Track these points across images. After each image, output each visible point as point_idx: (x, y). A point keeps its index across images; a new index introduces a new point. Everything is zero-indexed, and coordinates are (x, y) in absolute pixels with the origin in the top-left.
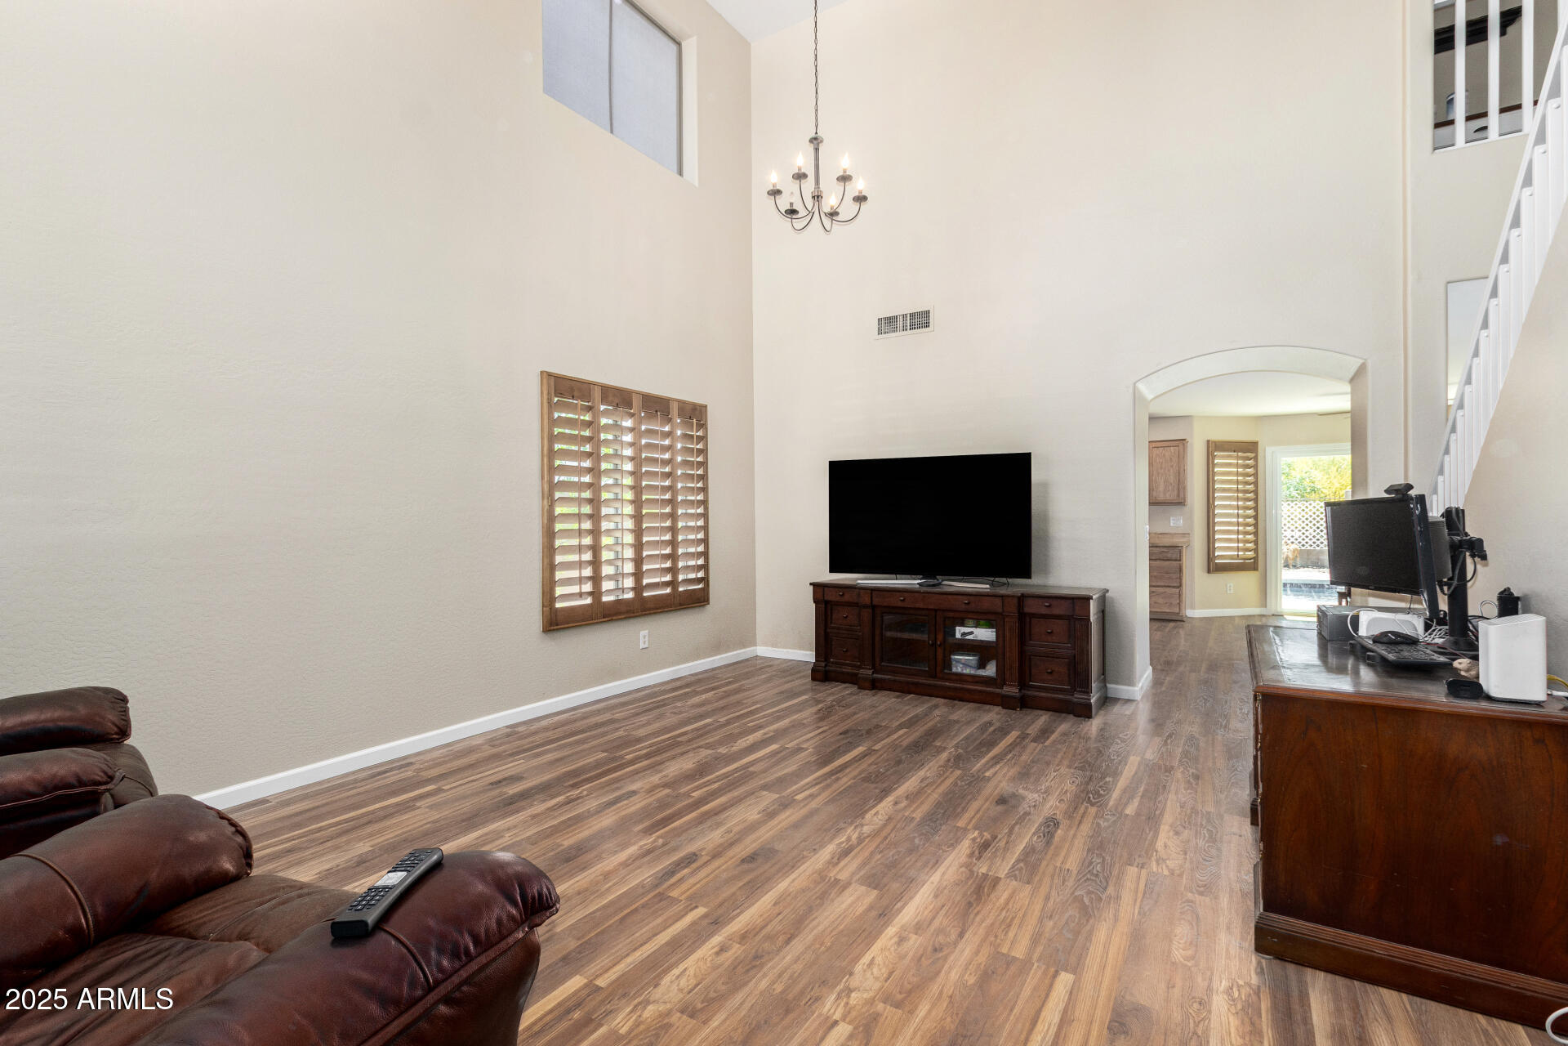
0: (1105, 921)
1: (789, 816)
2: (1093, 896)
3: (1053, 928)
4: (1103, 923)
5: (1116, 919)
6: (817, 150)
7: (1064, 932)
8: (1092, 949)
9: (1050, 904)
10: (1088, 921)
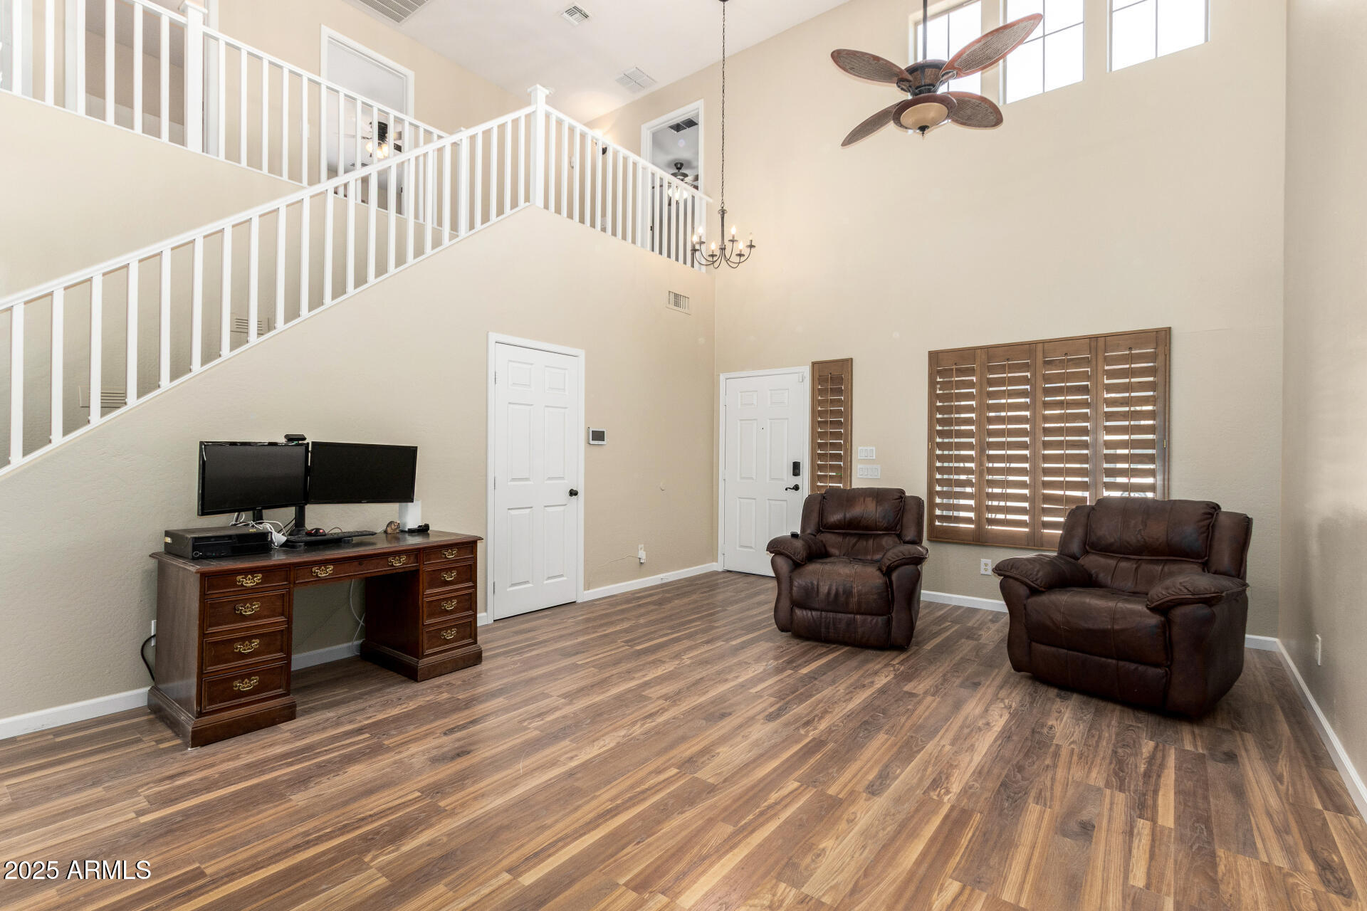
1: (686, 750)
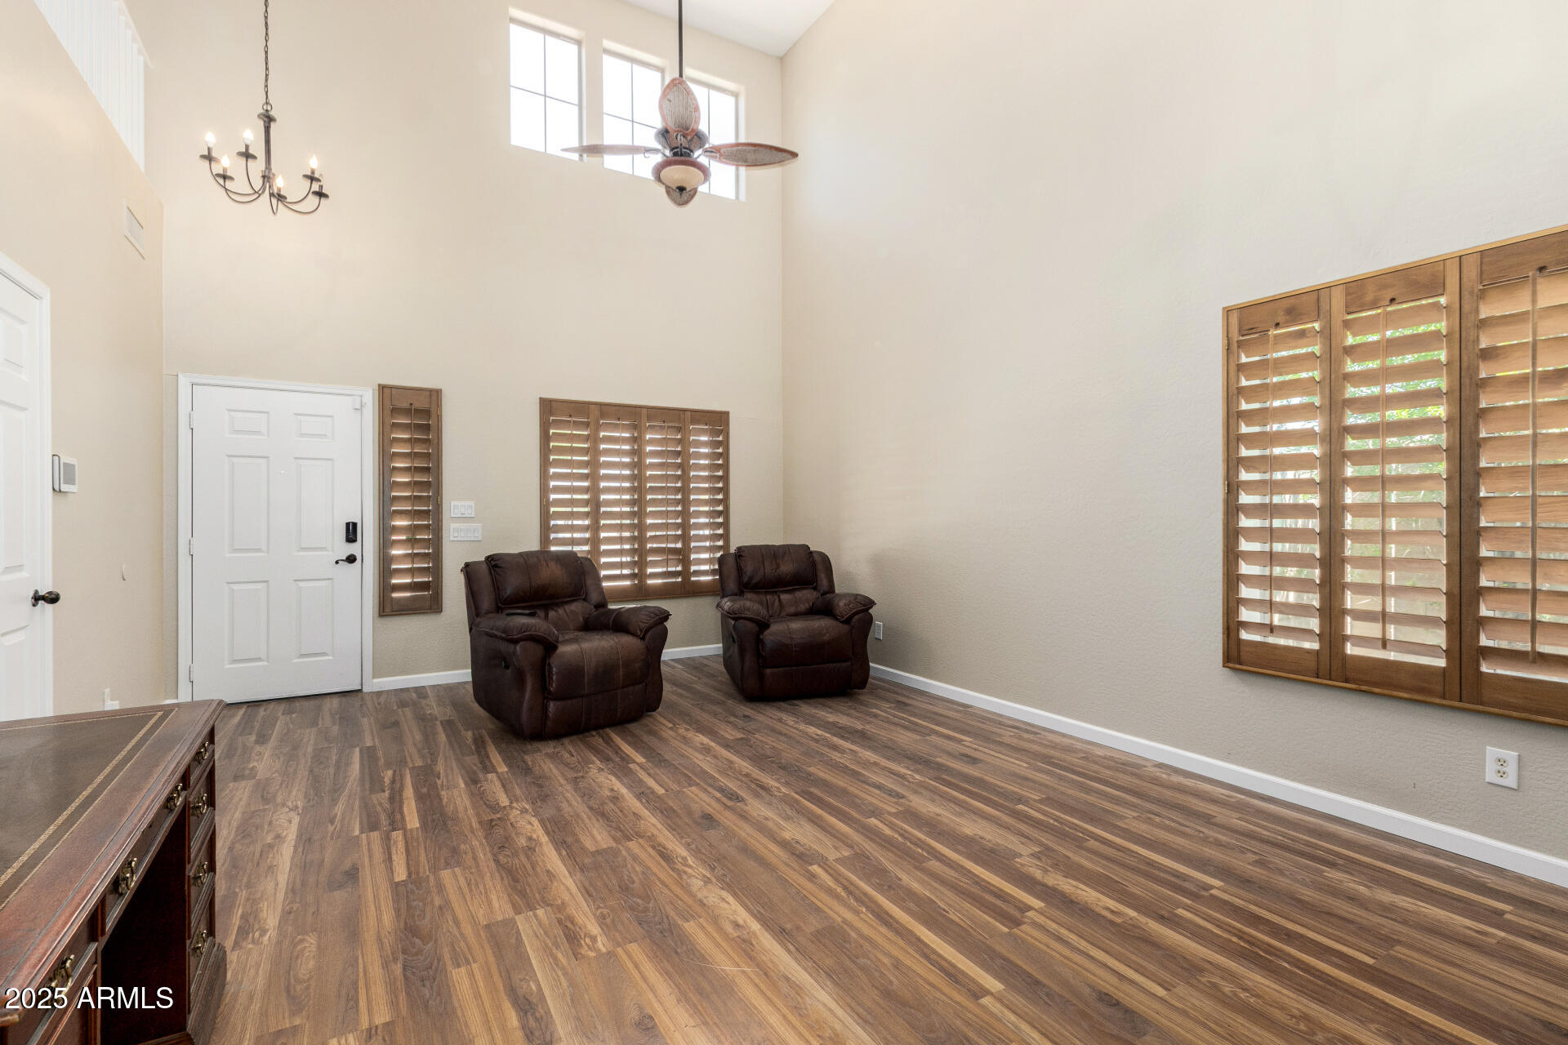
0: (389, 933)
2: (414, 950)
3: (432, 901)
4: (390, 930)
5: (379, 940)
6: (267, 130)
7: (421, 904)
8: (391, 903)
9: (450, 918)
10: (406, 923)
